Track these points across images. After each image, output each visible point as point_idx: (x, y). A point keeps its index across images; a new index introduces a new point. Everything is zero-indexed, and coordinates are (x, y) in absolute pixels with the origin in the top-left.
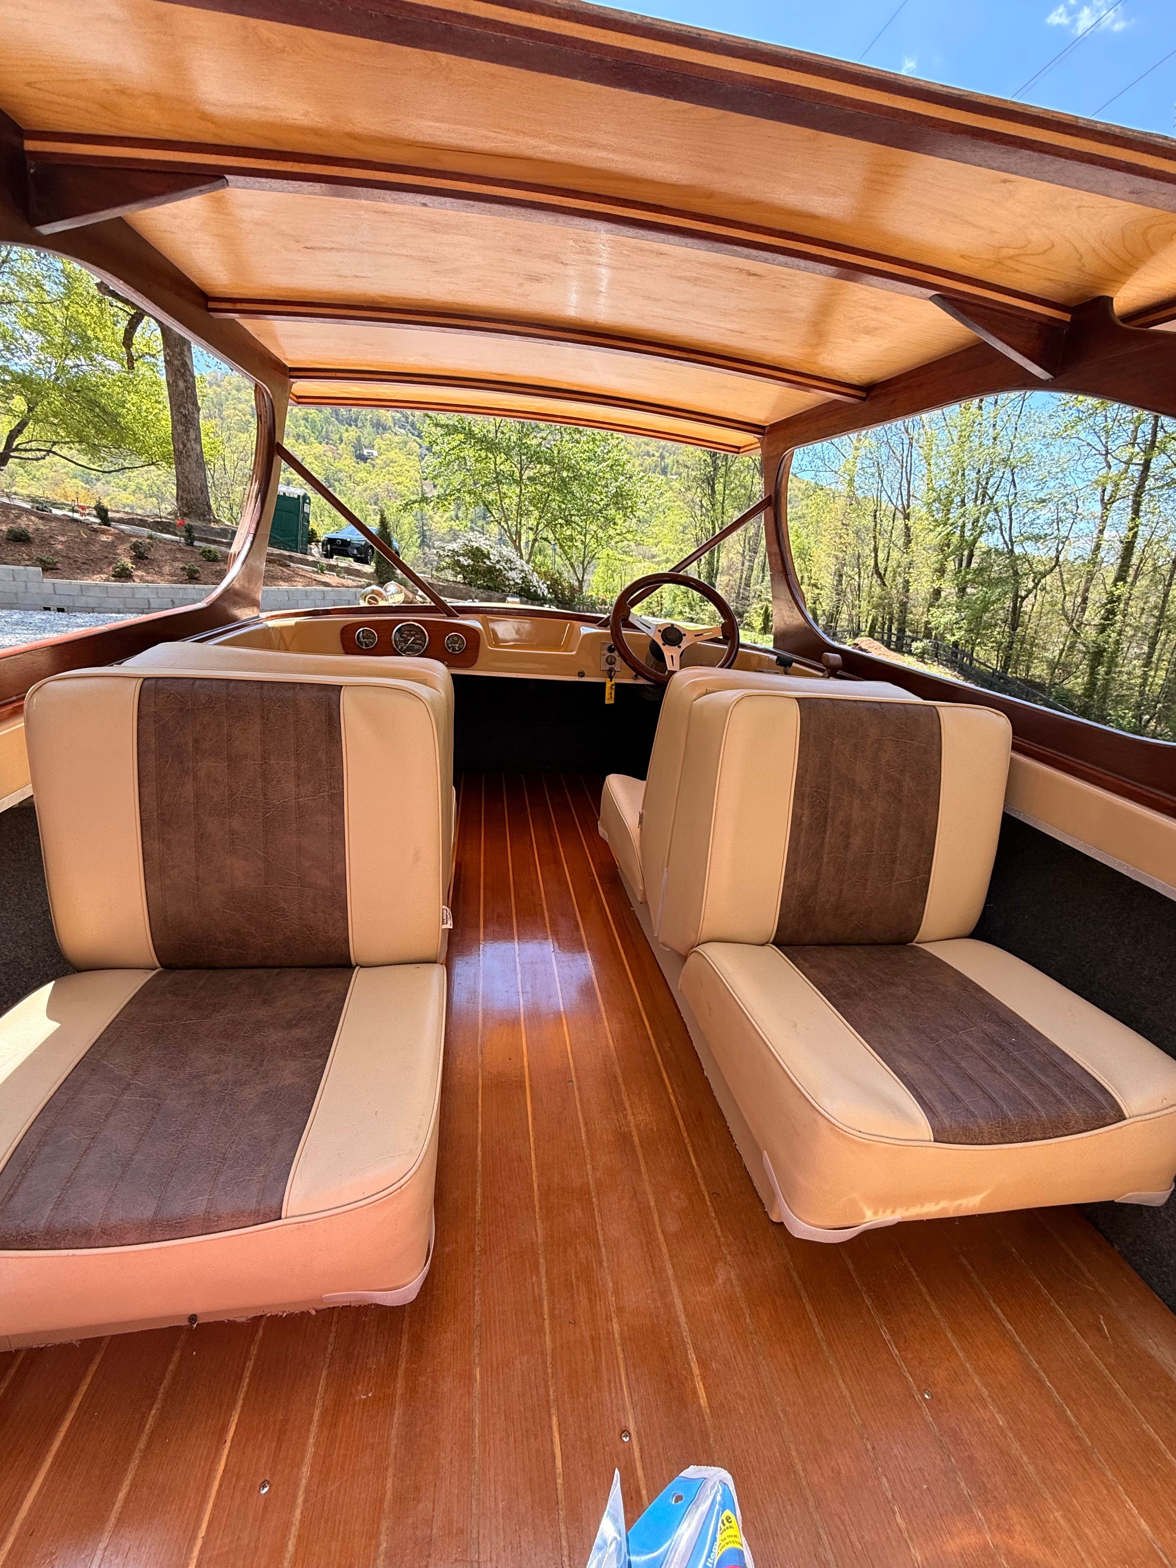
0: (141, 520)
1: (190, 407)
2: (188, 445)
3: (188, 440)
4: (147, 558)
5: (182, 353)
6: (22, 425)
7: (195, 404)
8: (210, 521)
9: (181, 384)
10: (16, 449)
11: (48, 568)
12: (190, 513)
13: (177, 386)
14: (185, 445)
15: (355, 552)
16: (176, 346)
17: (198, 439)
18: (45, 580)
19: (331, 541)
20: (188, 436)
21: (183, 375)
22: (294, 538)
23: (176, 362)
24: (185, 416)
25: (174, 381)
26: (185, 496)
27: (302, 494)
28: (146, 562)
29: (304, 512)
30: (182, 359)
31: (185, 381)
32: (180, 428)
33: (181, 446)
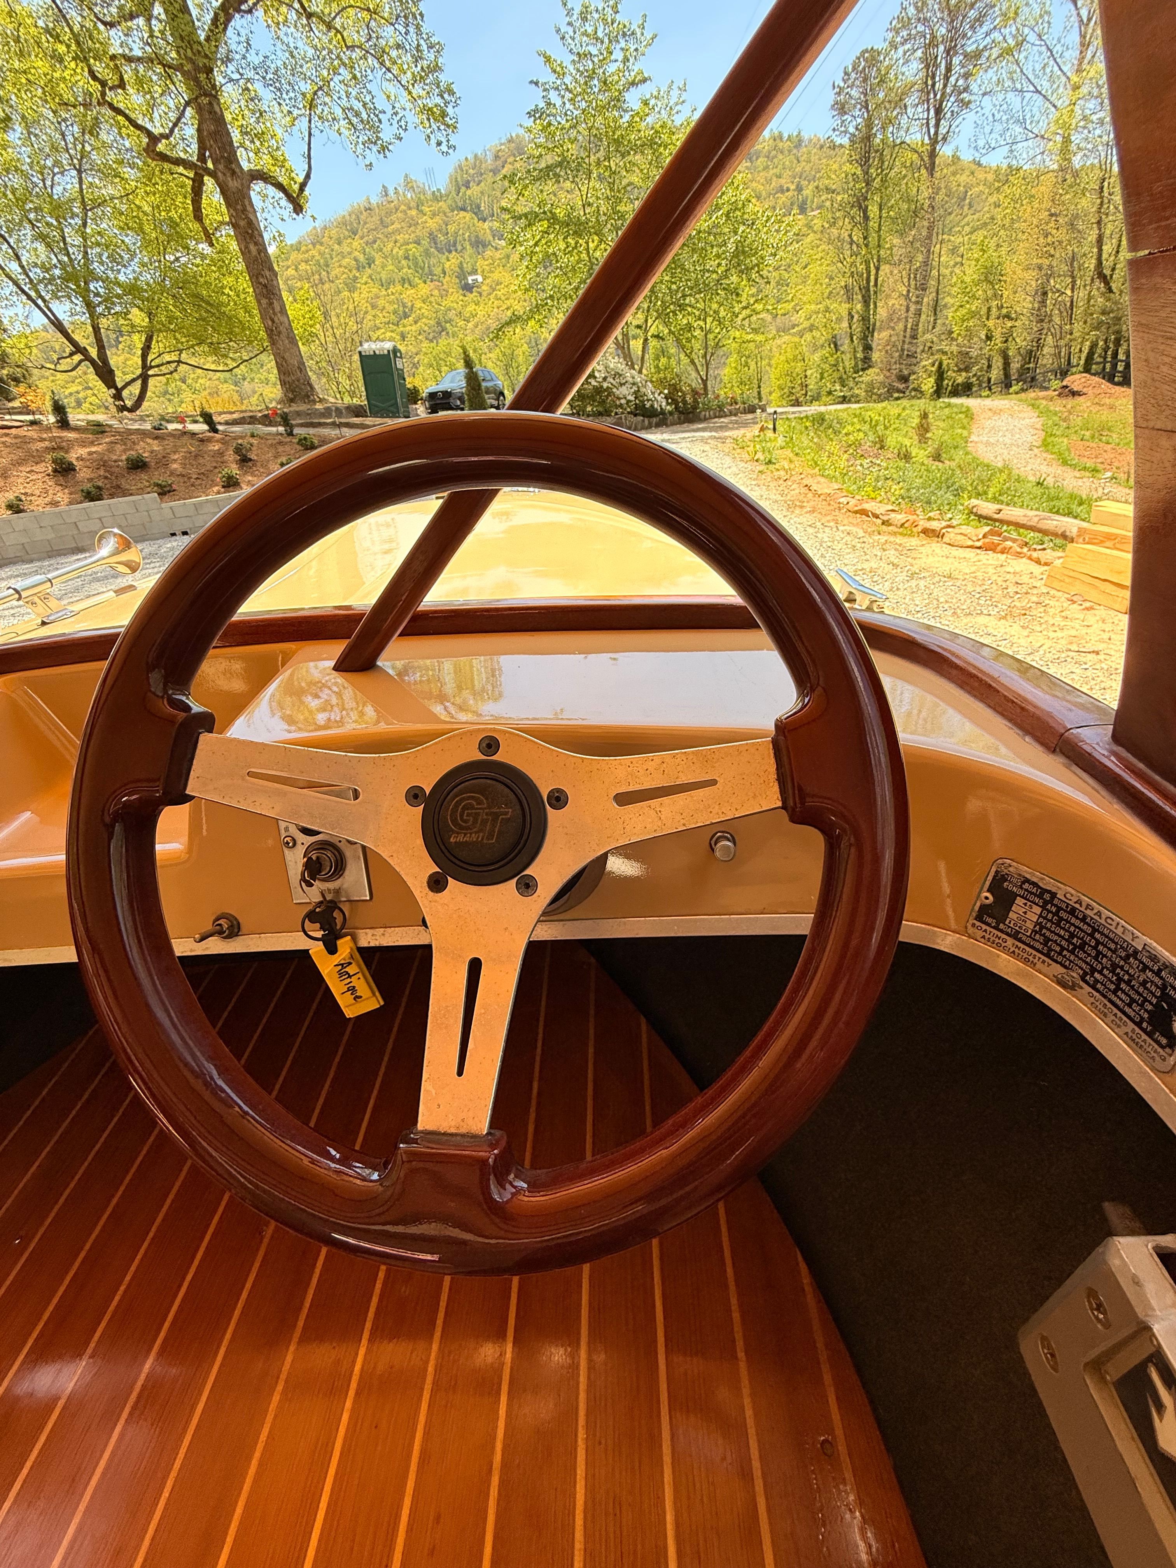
0: (251, 417)
1: (267, 273)
2: (276, 319)
3: (275, 314)
4: (250, 460)
5: (244, 210)
6: (149, 339)
7: (271, 269)
8: (314, 402)
9: (252, 247)
10: (151, 367)
11: (165, 491)
12: (295, 397)
13: (249, 252)
14: (273, 321)
15: (458, 403)
16: (237, 204)
17: (283, 311)
18: (163, 505)
19: (432, 396)
20: (273, 309)
21: (252, 236)
22: (393, 402)
23: (242, 223)
24: (265, 286)
25: (246, 247)
26: (287, 379)
27: (391, 348)
28: (250, 464)
29: (397, 369)
30: (247, 217)
31: (256, 244)
32: (264, 301)
33: (270, 323)
